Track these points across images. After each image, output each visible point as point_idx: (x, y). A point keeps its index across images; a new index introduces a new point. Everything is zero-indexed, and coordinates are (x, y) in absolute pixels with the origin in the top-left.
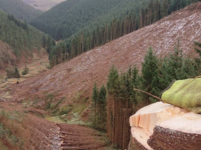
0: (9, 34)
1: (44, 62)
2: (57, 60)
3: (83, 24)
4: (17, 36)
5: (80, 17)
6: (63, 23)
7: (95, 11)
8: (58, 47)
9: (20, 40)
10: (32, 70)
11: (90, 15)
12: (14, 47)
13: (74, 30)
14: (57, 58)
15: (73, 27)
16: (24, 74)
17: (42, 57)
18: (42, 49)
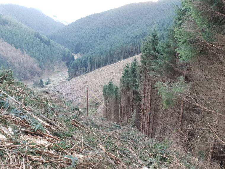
0: (35, 50)
1: (64, 74)
2: (75, 73)
3: (100, 41)
4: (42, 52)
5: (98, 34)
6: (81, 39)
7: (112, 29)
8: (76, 63)
9: (44, 56)
10: (53, 81)
11: (107, 33)
12: (39, 61)
13: (92, 46)
14: (75, 72)
15: (91, 43)
16: (47, 84)
17: (62, 70)
18: (62, 62)
